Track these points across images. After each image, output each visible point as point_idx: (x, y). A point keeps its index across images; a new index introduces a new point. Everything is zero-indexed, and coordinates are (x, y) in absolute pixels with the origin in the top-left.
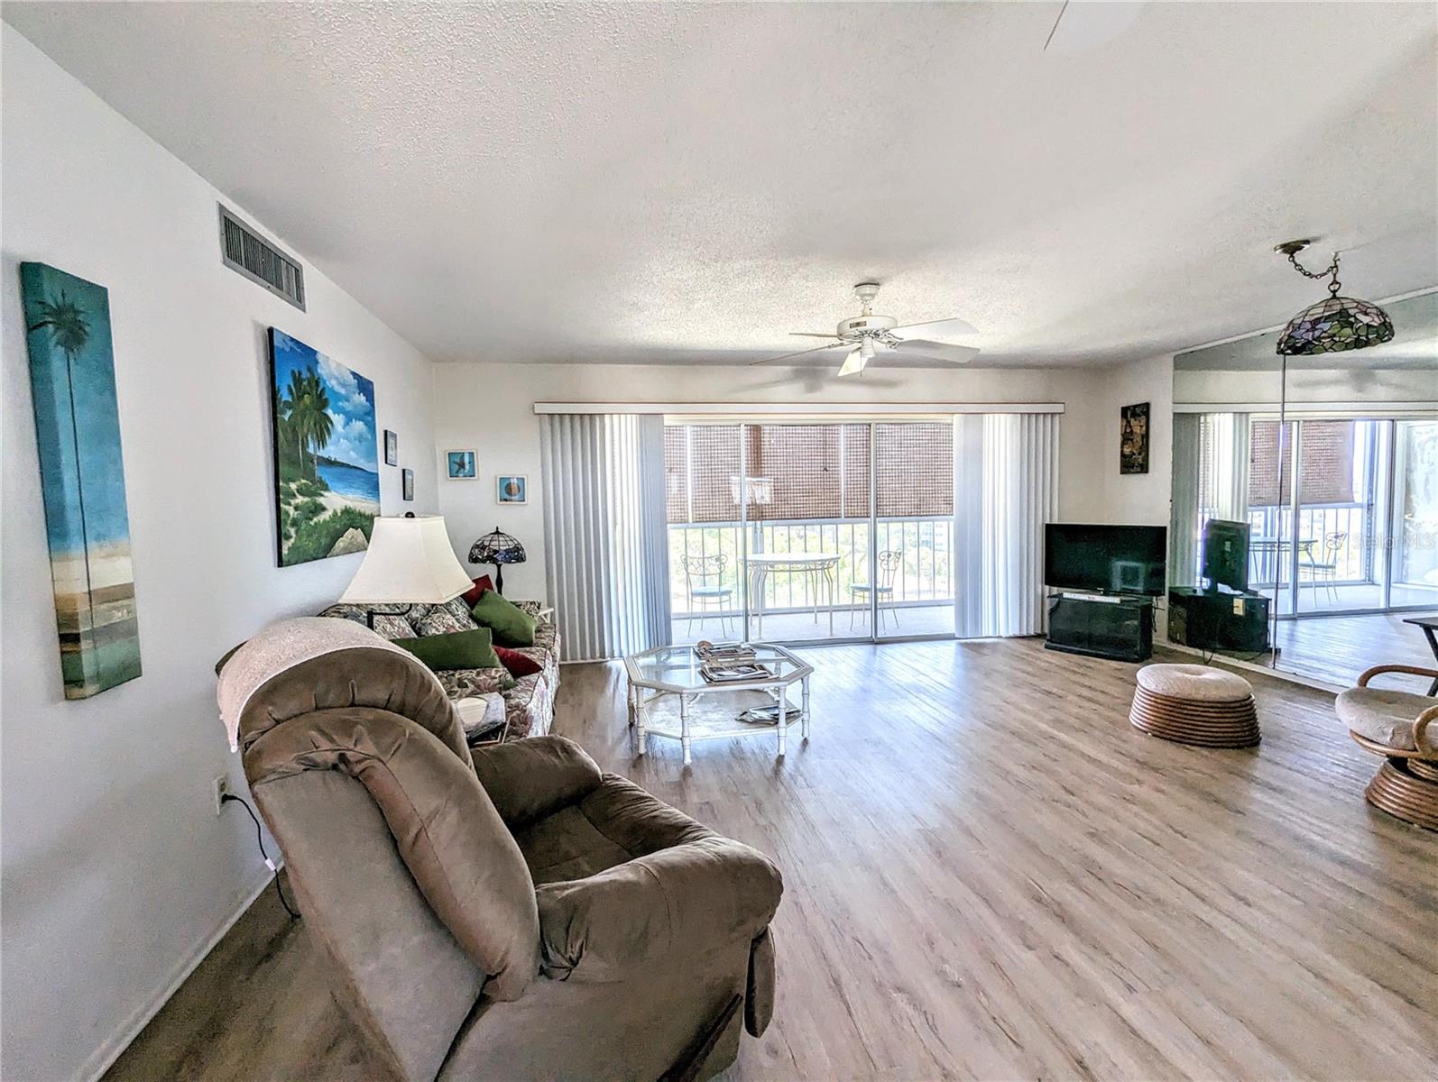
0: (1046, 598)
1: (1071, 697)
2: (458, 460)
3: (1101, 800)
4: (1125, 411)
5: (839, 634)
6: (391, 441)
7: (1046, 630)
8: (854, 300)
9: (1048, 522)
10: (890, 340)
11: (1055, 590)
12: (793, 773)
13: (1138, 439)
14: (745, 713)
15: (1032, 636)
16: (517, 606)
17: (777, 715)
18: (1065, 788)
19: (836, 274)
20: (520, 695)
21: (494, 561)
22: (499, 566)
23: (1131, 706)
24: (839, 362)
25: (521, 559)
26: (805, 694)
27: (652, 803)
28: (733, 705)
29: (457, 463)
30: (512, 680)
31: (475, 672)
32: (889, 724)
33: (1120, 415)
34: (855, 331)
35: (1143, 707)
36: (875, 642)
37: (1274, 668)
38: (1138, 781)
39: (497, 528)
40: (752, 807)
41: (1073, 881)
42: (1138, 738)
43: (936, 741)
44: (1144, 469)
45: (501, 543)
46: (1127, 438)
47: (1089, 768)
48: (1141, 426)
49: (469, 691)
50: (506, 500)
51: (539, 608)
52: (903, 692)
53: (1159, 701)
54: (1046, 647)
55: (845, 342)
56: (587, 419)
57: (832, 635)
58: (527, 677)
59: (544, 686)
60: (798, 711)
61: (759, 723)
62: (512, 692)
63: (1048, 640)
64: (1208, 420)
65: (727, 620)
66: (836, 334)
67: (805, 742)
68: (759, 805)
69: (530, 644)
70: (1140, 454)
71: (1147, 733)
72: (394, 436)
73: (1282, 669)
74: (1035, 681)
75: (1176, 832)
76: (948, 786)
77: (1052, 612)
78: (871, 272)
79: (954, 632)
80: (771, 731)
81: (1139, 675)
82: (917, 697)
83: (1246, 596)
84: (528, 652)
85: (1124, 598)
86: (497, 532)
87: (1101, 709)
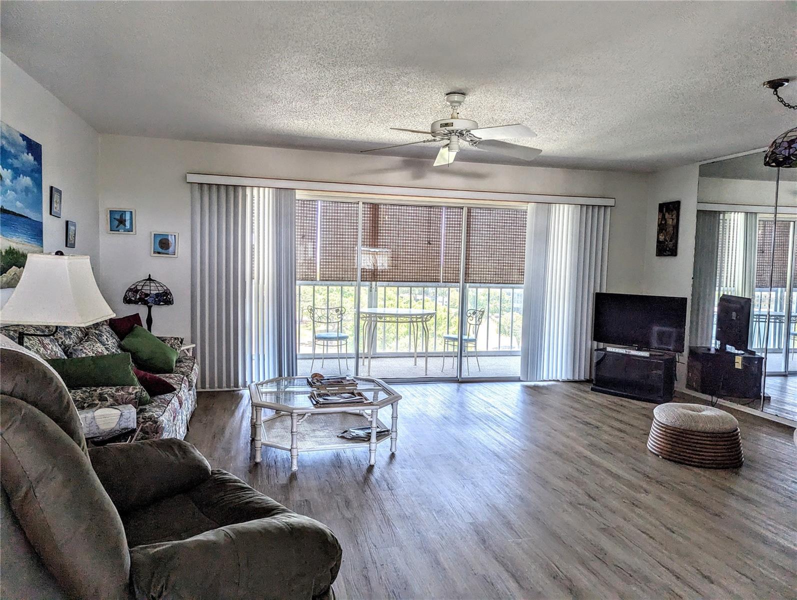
0: (593, 351)
1: (605, 428)
2: (118, 217)
3: (615, 503)
4: (661, 206)
5: (431, 374)
6: (56, 197)
7: (593, 377)
8: (446, 106)
9: (598, 291)
10: (472, 139)
11: (601, 345)
12: (378, 479)
13: (670, 229)
14: (346, 431)
15: (583, 381)
16: (162, 341)
17: (370, 433)
18: (589, 496)
19: (430, 84)
20: (154, 410)
21: (145, 303)
22: (150, 308)
23: (649, 436)
24: (433, 154)
25: (169, 302)
26: (394, 417)
27: (250, 492)
28: (337, 425)
29: (117, 220)
30: (149, 397)
31: (114, 388)
32: (461, 443)
33: (658, 210)
34: (445, 130)
35: (656, 435)
36: (460, 381)
37: (762, 411)
38: (645, 491)
39: (150, 276)
40: (342, 504)
41: (583, 563)
42: (651, 459)
43: (495, 457)
44: (673, 252)
45: (152, 288)
46: (662, 228)
47: (610, 481)
48: (673, 219)
49: (108, 404)
50: (159, 253)
51: (181, 343)
52: (475, 420)
53: (669, 431)
54: (592, 389)
55: (437, 138)
56: (231, 190)
57: (426, 375)
58: (163, 396)
59: (177, 404)
60: (388, 431)
61: (356, 439)
62: (147, 407)
63: (594, 384)
64: (726, 218)
65: (343, 361)
66: (430, 132)
67: (393, 456)
68: (348, 503)
69: (170, 371)
70: (671, 241)
71: (658, 456)
72: (60, 192)
73: (769, 412)
74: (580, 415)
75: (668, 529)
76: (499, 491)
77: (598, 363)
78: (458, 84)
79: (520, 376)
80: (365, 445)
81: (655, 411)
82: (486, 424)
83: (747, 355)
84: (167, 377)
85: (653, 353)
86: (150, 279)
87: (626, 437)
